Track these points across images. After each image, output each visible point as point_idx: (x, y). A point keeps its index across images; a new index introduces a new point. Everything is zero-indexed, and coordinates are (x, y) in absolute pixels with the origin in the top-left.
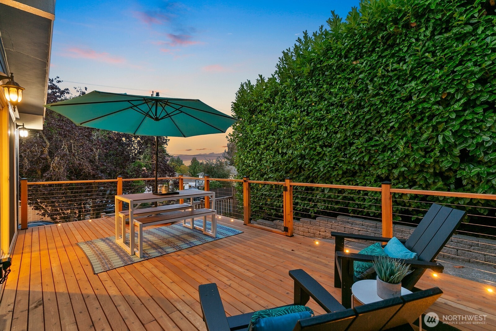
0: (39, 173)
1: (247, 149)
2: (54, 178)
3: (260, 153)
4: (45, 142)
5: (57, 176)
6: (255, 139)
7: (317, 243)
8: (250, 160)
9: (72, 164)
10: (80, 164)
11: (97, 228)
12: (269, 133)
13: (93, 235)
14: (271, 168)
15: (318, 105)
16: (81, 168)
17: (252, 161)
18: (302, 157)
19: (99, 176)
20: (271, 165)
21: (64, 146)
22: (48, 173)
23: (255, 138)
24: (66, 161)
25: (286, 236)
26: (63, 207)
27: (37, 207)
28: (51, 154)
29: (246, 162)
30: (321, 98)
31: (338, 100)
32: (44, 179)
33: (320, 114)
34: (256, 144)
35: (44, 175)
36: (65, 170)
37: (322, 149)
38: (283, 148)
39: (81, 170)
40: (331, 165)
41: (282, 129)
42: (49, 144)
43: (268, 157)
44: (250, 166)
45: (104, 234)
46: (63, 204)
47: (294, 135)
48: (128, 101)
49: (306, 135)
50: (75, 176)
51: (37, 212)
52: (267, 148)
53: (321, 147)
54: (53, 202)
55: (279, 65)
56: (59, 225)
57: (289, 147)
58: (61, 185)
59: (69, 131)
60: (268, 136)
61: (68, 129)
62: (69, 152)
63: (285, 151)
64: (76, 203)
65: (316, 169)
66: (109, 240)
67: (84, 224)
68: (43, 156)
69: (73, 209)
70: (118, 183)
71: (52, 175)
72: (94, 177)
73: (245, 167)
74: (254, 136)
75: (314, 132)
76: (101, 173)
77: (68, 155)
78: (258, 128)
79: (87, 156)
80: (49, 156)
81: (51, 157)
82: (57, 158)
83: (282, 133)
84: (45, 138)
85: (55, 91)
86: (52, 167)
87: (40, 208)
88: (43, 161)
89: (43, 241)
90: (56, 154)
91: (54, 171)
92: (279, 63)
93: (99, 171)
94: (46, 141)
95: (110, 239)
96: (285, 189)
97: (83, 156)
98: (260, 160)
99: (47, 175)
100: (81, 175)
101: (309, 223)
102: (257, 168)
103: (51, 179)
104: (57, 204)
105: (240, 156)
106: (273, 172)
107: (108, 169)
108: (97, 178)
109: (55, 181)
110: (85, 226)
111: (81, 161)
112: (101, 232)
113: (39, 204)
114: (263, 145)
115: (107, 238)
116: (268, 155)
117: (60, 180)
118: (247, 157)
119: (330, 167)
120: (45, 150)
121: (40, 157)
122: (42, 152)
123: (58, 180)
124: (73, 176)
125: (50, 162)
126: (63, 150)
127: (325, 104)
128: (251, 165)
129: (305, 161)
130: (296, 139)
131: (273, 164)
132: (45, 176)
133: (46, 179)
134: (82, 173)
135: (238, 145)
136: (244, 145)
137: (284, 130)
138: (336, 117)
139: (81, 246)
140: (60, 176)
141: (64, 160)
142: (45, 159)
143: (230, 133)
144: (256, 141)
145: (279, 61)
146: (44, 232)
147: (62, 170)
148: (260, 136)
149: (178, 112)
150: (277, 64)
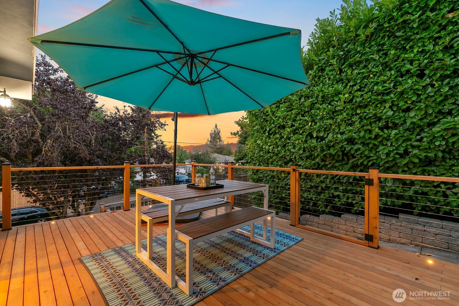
0: (30, 157)
1: (265, 134)
2: (46, 163)
3: (285, 137)
4: (37, 124)
5: (50, 161)
6: (279, 122)
7: (430, 262)
8: (270, 146)
9: (66, 147)
10: (75, 148)
11: (104, 229)
12: (298, 114)
13: (100, 241)
14: (300, 154)
15: (379, 77)
16: (77, 152)
17: (273, 146)
18: (351, 141)
19: (96, 161)
20: (301, 152)
21: (58, 127)
22: (40, 158)
23: (278, 120)
24: (60, 144)
25: (369, 246)
26: (56, 194)
27: (28, 194)
28: (43, 136)
29: (265, 148)
30: (386, 66)
31: (416, 67)
32: (35, 164)
33: (383, 87)
34: (279, 127)
35: (35, 159)
36: (59, 154)
37: (383, 132)
38: (319, 131)
39: (76, 155)
40: (399, 152)
41: (319, 109)
42: (40, 125)
43: (297, 142)
44: (270, 153)
45: (115, 239)
46: (56, 191)
47: (338, 115)
48: (158, 52)
49: (357, 114)
50: (70, 161)
51: (29, 199)
52: (295, 132)
53: (381, 129)
54: (45, 189)
55: (314, 33)
56: (53, 222)
57: (327, 130)
58: (54, 172)
59: (63, 111)
60: (296, 118)
61: (63, 108)
62: (63, 133)
63: (321, 134)
64: (70, 190)
65: (372, 156)
66: (125, 251)
67: (85, 223)
68: (34, 138)
69: (66, 196)
70: (125, 170)
71: (44, 160)
72: (90, 163)
73: (263, 153)
74: (277, 118)
75: (371, 111)
76: (98, 158)
77: (62, 138)
78: (283, 109)
79: (84, 140)
80: (41, 139)
81: (43, 140)
82: (49, 141)
83: (319, 114)
84: (36, 119)
85: (48, 69)
86: (44, 151)
87: (31, 195)
88: (34, 144)
89: (31, 252)
90: (48, 137)
91: (47, 155)
92: (314, 31)
93: (95, 156)
94: (38, 122)
95: (127, 249)
96: (370, 182)
97: (79, 140)
98: (284, 146)
99: (38, 159)
100: (76, 160)
101: (355, 221)
102: (280, 155)
103: (43, 164)
104: (49, 191)
105: (256, 141)
106: (303, 160)
107: (104, 155)
108: (92, 163)
109: (47, 166)
110: (86, 224)
111: (77, 145)
112: (110, 235)
113: (30, 191)
114: (289, 128)
115: (121, 248)
116: (297, 139)
117: (53, 165)
118: (266, 143)
119: (397, 153)
120: (36, 132)
121: (30, 139)
122: (33, 134)
123: (51, 166)
124: (68, 161)
125: (42, 146)
126: (57, 132)
127: (391, 74)
128: (270, 151)
129: (356, 147)
130: (342, 120)
131: (304, 151)
132: (36, 161)
133: (37, 164)
134: (76, 158)
135: (254, 129)
136: (262, 128)
137: (322, 110)
138: (411, 89)
139: (87, 265)
140: (53, 160)
141: (57, 143)
142: (37, 142)
143: (243, 116)
144: (279, 123)
145: (315, 29)
146: (32, 235)
147: (55, 155)
148: (284, 118)
149: (216, 75)
150: (312, 33)
